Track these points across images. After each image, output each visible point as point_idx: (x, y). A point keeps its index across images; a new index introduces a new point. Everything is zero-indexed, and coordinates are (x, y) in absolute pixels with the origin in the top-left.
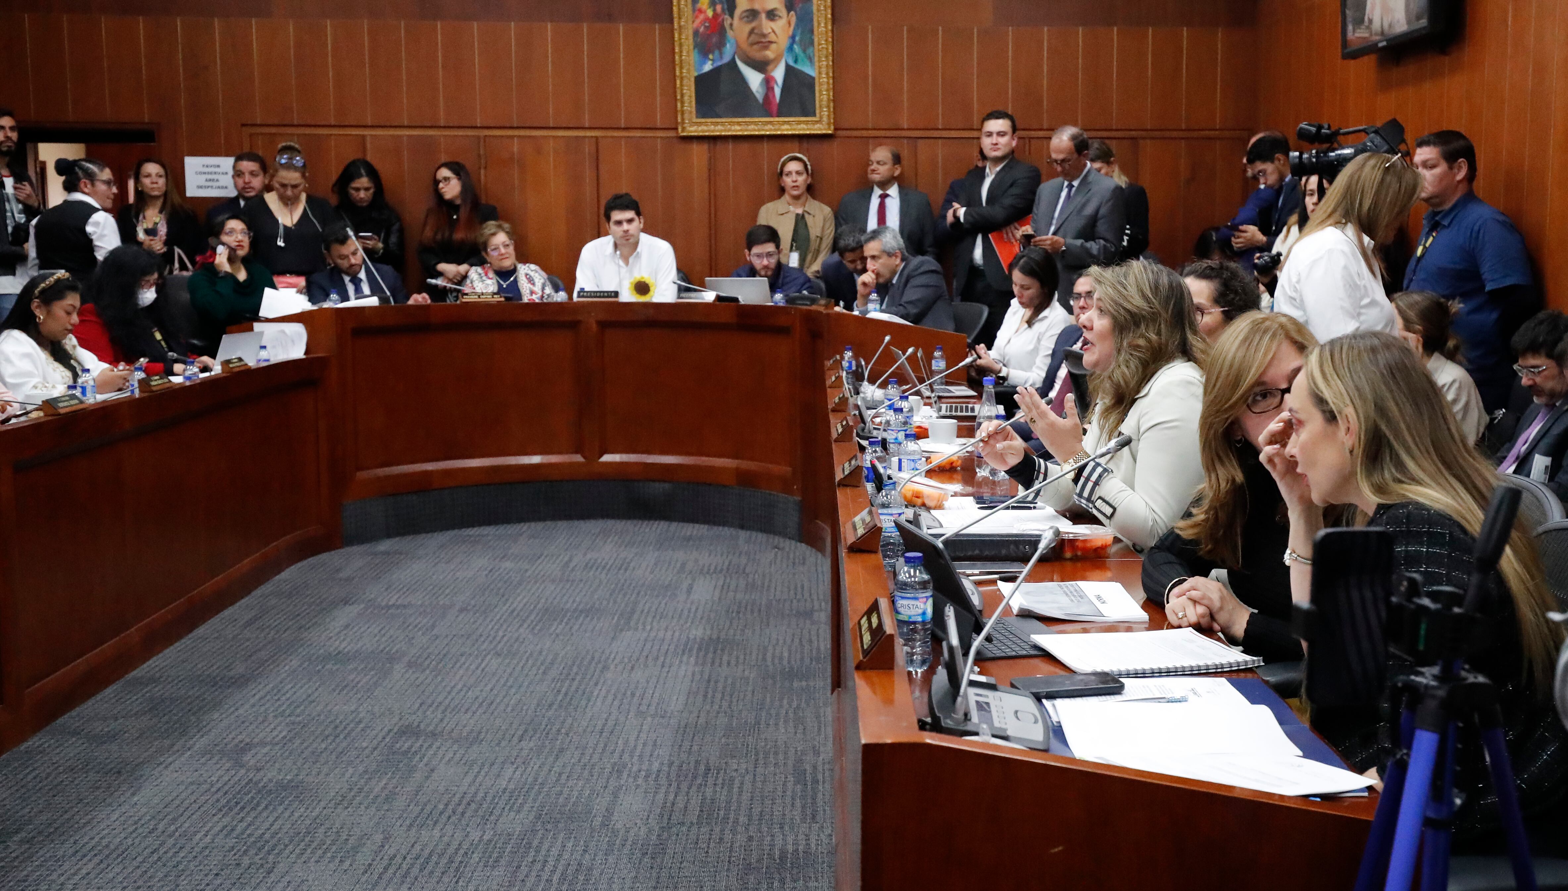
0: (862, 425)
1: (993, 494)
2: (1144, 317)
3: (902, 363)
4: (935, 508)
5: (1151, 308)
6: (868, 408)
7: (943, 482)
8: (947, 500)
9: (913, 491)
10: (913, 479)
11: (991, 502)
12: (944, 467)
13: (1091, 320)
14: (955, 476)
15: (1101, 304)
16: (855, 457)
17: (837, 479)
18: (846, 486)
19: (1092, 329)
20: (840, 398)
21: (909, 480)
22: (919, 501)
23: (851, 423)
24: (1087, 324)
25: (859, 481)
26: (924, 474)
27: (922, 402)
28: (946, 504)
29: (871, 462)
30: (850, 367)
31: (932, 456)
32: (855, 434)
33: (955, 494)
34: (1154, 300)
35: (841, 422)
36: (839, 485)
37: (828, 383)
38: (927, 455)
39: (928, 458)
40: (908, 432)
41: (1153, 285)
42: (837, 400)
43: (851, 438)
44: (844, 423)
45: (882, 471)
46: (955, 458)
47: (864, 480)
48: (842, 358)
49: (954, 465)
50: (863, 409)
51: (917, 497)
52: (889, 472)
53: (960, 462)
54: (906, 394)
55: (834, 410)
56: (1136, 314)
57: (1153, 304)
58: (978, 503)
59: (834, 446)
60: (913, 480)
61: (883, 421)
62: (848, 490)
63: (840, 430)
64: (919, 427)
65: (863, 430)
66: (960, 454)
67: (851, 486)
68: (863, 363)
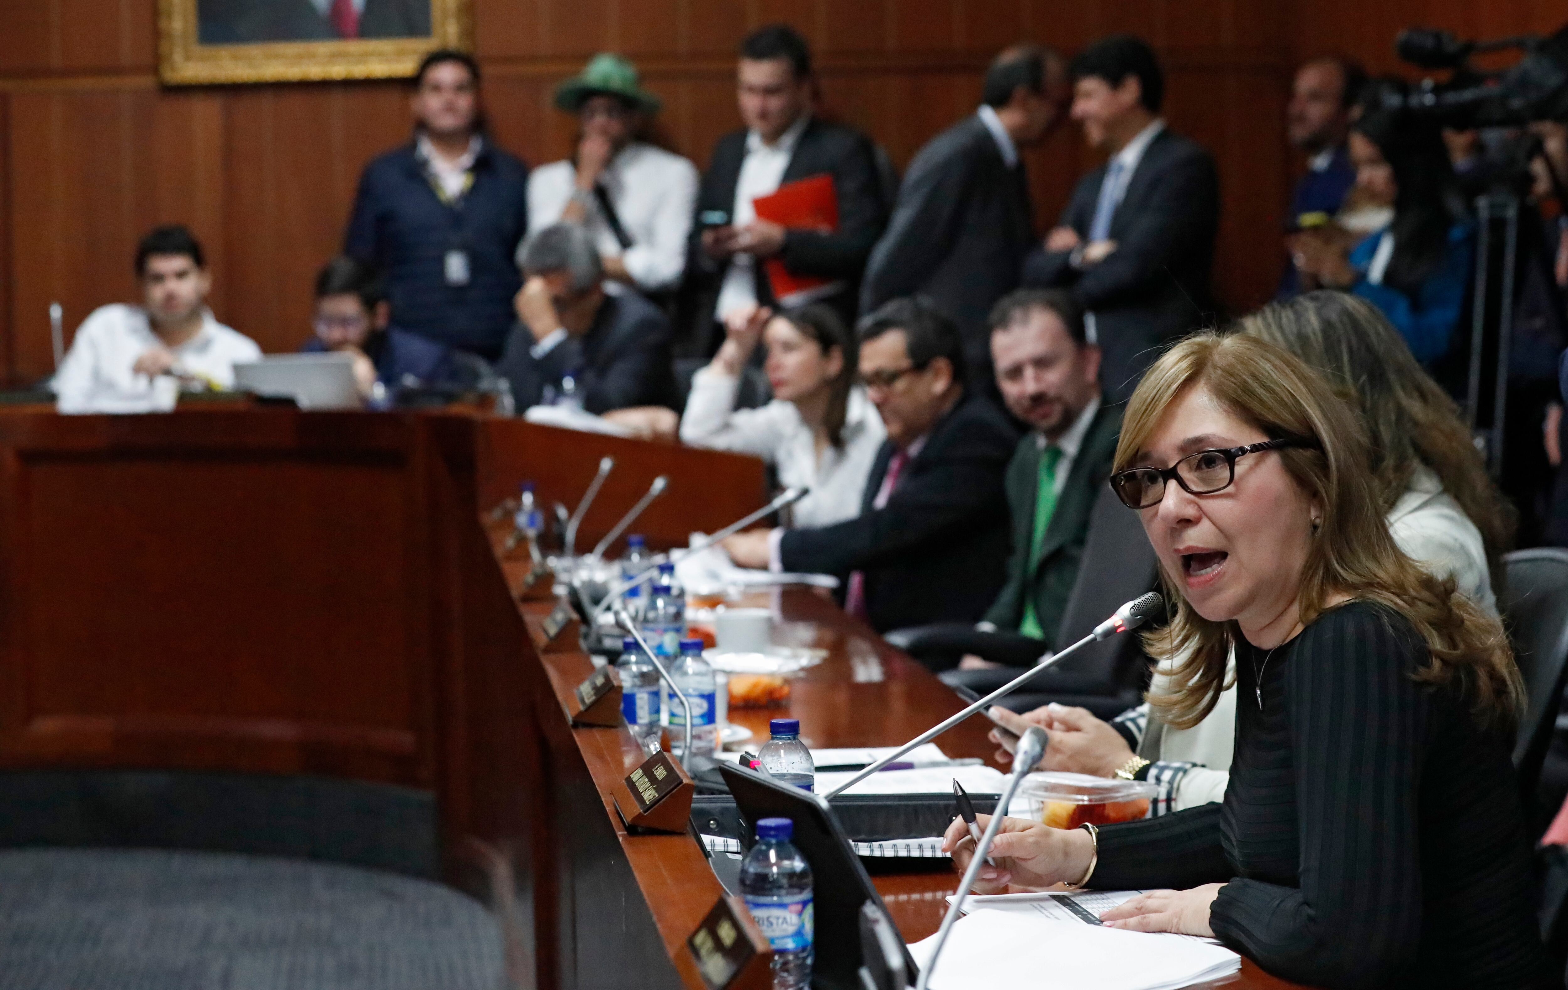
17: (570, 715)
18: (593, 726)
36: (576, 725)
49: (776, 695)
59: (544, 659)
62: (596, 733)
63: (551, 631)
64: (698, 631)
67: (599, 726)
68: (562, 512)
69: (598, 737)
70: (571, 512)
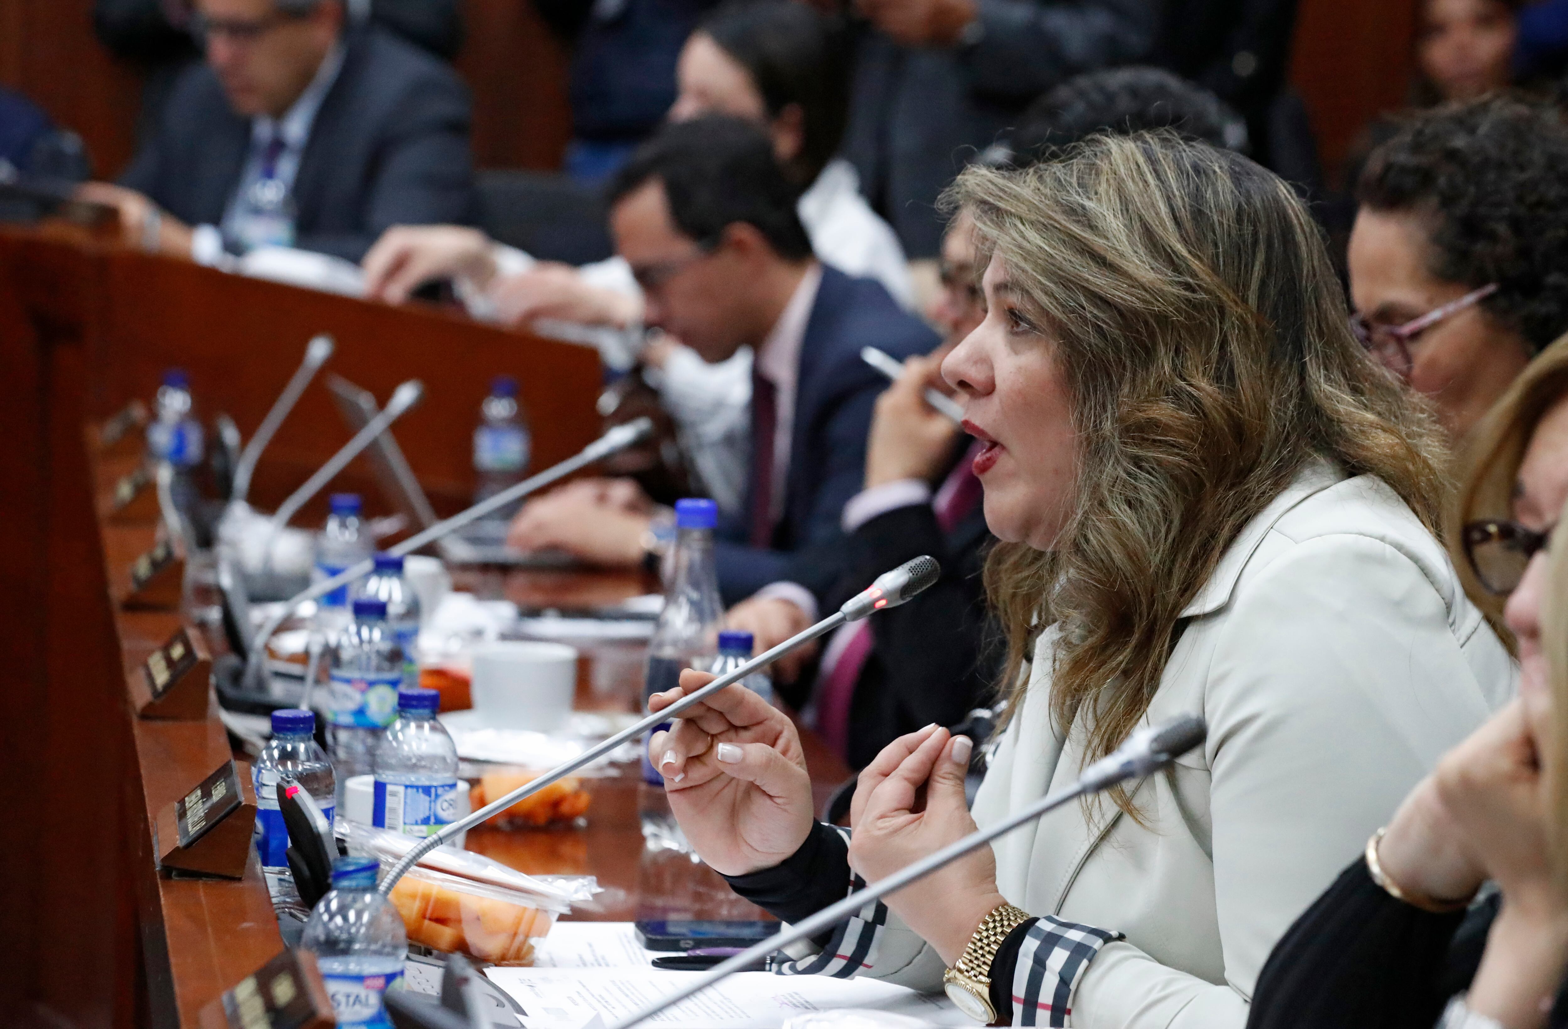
0: (232, 660)
1: (701, 917)
2: (1162, 319)
3: (373, 447)
4: (501, 961)
5: (1188, 287)
6: (257, 598)
7: (527, 870)
8: (543, 933)
9: (426, 899)
10: (430, 857)
11: (698, 944)
12: (528, 816)
13: (984, 360)
14: (567, 849)
15: (1014, 299)
16: (224, 772)
17: (160, 851)
18: (196, 875)
19: (989, 389)
20: (155, 565)
21: (415, 861)
22: (446, 935)
23: (202, 654)
24: (975, 374)
25: (241, 861)
26: (460, 838)
27: (445, 581)
28: (542, 947)
29: (280, 790)
30: (179, 449)
31: (489, 777)
32: (213, 696)
33: (577, 915)
34: (1195, 264)
35: (166, 649)
36: (168, 871)
37: (105, 505)
38: (467, 770)
39: (474, 782)
40: (403, 689)
41: (1185, 215)
42: (143, 568)
43: (200, 711)
44: (177, 652)
45: (321, 823)
46: (568, 785)
47: (254, 855)
48: (154, 416)
49: (565, 808)
50: (238, 603)
51: (441, 921)
52: (342, 828)
53: (584, 799)
54: (396, 552)
55: (133, 606)
56: (1135, 312)
57: (1194, 275)
58: (652, 945)
59: (137, 731)
60: (428, 858)
61: (316, 649)
62: (202, 891)
63: (162, 677)
64: (439, 673)
65: (237, 677)
66: (587, 771)
67: (208, 875)
68: (230, 435)
69: (202, 894)
70: (247, 434)
